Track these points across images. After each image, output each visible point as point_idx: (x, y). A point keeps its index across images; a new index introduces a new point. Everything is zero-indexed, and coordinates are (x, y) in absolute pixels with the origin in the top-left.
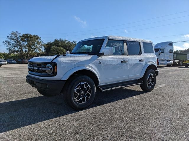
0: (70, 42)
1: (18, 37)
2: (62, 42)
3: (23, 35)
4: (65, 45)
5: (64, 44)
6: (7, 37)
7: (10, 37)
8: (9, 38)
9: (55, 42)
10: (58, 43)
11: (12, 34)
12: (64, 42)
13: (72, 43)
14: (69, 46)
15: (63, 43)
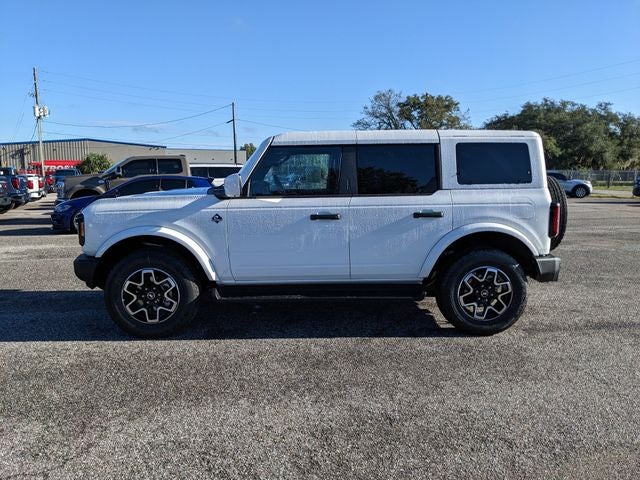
0: (584, 107)
1: (393, 105)
2: (549, 110)
3: (408, 98)
4: (560, 122)
5: (556, 117)
6: (362, 109)
7: (370, 110)
8: (368, 113)
9: (523, 112)
10: (535, 117)
11: (377, 98)
12: (558, 110)
13: (594, 111)
14: (578, 125)
15: (551, 114)
